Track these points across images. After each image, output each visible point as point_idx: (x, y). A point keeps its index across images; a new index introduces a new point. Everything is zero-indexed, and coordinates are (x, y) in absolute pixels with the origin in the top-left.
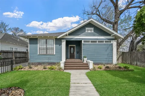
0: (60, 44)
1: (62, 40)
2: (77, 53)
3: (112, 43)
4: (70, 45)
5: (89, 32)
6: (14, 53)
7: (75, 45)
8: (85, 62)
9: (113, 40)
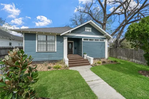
0: (62, 41)
1: (64, 37)
2: (75, 49)
3: (104, 41)
4: (68, 41)
5: (88, 31)
7: (73, 42)
8: (85, 58)
9: (105, 39)
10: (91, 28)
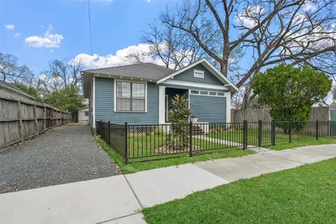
0: (156, 94)
1: (160, 87)
3: (225, 96)
5: (198, 76)
9: (227, 91)
10: (203, 72)
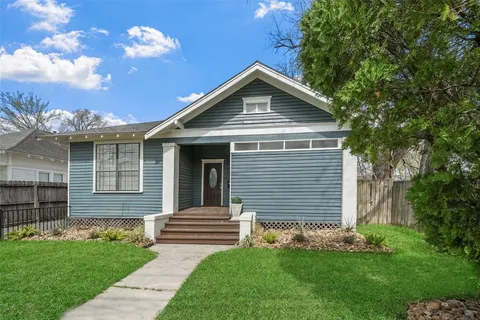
0: (159, 159)
1: (163, 145)
3: (340, 147)
4: (204, 161)
5: (257, 111)
6: (35, 189)
7: (222, 160)
8: (234, 217)
